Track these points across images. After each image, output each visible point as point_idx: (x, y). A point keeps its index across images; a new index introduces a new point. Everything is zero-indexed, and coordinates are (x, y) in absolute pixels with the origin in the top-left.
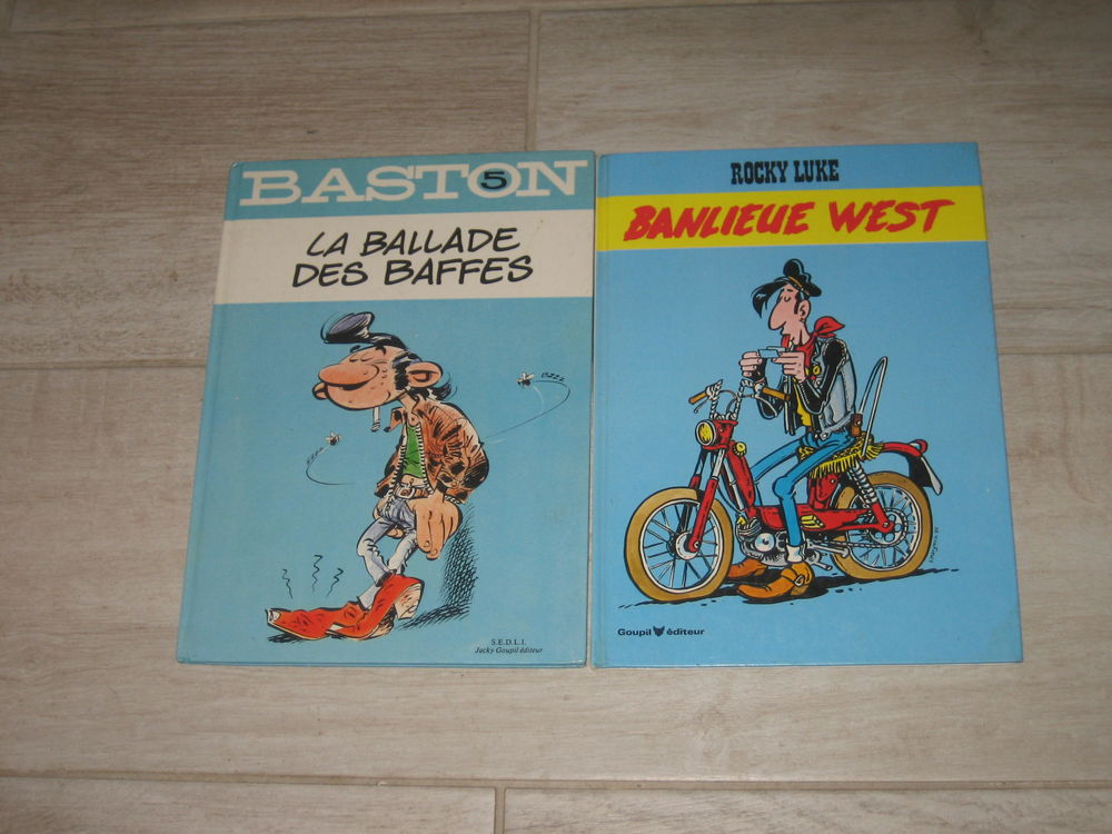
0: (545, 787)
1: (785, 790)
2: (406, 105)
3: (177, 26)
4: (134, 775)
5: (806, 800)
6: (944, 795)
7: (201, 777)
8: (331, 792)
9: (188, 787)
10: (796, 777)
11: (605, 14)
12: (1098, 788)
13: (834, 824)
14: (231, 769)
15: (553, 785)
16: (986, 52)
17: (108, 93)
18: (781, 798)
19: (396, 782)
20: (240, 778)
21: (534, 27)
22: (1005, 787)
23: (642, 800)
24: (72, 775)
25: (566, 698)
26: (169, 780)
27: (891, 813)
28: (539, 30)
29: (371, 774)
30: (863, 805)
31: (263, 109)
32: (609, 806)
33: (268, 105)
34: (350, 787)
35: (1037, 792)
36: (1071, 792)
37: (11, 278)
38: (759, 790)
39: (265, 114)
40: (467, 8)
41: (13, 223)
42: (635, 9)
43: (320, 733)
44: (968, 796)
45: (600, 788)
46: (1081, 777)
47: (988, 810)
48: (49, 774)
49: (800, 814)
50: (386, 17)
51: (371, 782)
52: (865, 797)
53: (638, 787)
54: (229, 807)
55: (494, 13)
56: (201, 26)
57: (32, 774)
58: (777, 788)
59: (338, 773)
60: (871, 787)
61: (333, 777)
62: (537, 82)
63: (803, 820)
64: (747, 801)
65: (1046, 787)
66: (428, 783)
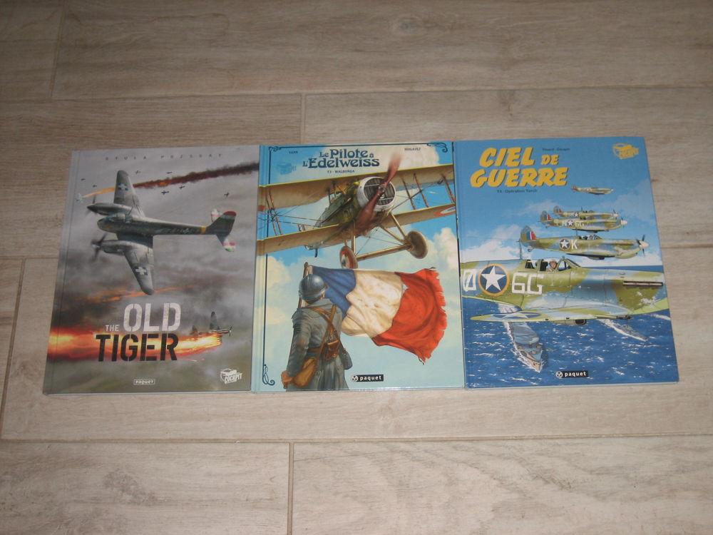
0: (313, 443)
1: (419, 441)
2: (243, 137)
3: (134, 99)
4: (123, 441)
5: (429, 446)
6: (489, 442)
7: (154, 441)
8: (215, 446)
9: (148, 445)
10: (425, 436)
11: (336, 96)
12: (558, 438)
13: (442, 456)
14: (168, 437)
15: (316, 441)
16: (511, 115)
17: (101, 130)
18: (418, 444)
19: (244, 441)
20: (172, 441)
21: (303, 101)
22: (516, 439)
23: (356, 447)
24: (93, 441)
25: (321, 403)
26: (139, 443)
27: (466, 451)
28: (305, 102)
29: (233, 438)
30: (455, 447)
31: (176, 138)
32: (341, 450)
33: (179, 136)
34: (224, 444)
35: (531, 441)
36: (546, 441)
37: (56, 215)
38: (407, 441)
39: (176, 140)
40: (272, 92)
41: (56, 190)
42: (350, 93)
43: (209, 420)
44: (500, 443)
45: (337, 442)
46: (550, 434)
47: (509, 449)
48: (82, 442)
49: (426, 451)
50: (234, 96)
51: (233, 442)
52: (455, 443)
53: (354, 441)
54: (167, 454)
55: (284, 95)
56: (145, 99)
57: (74, 442)
58: (416, 440)
59: (216, 438)
60: (458, 440)
61: (215, 440)
62: (305, 127)
63: (427, 454)
64: (403, 446)
65: (535, 438)
66: (260, 441)
